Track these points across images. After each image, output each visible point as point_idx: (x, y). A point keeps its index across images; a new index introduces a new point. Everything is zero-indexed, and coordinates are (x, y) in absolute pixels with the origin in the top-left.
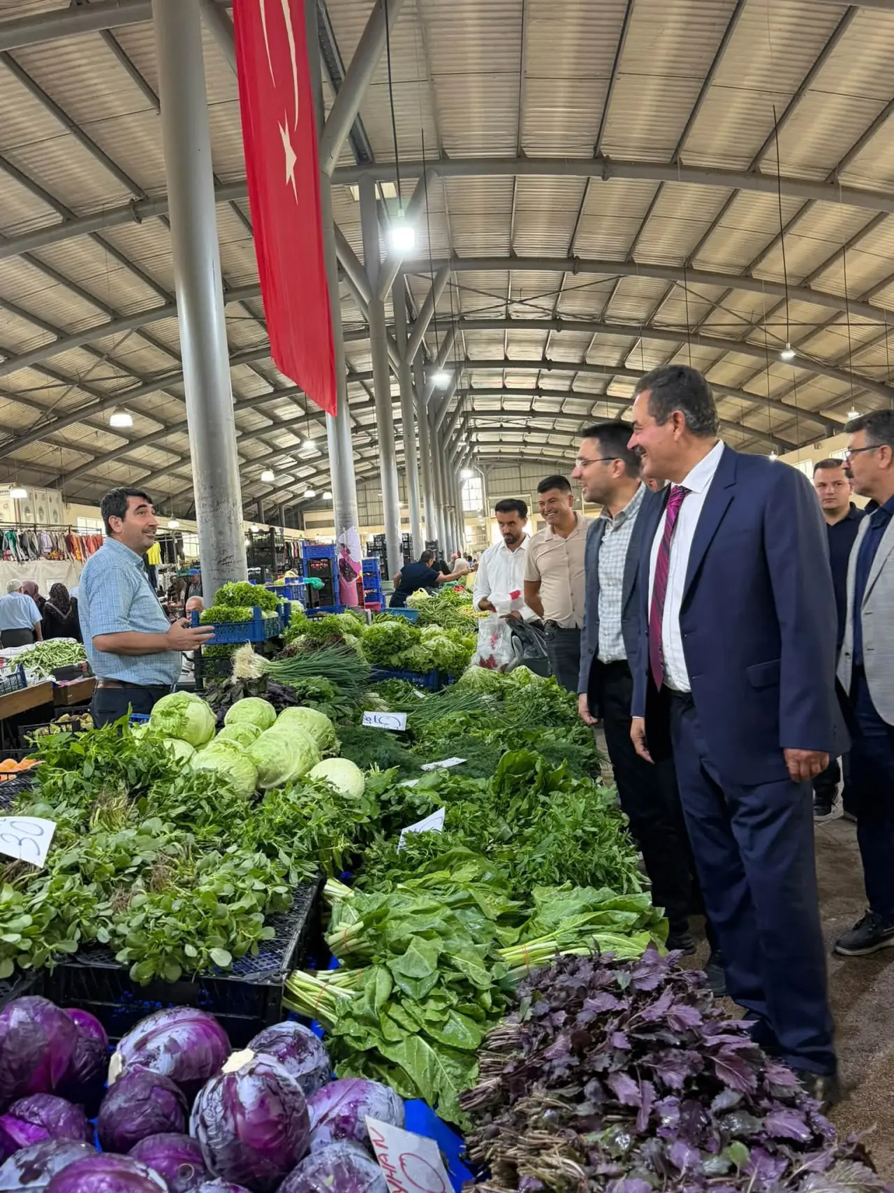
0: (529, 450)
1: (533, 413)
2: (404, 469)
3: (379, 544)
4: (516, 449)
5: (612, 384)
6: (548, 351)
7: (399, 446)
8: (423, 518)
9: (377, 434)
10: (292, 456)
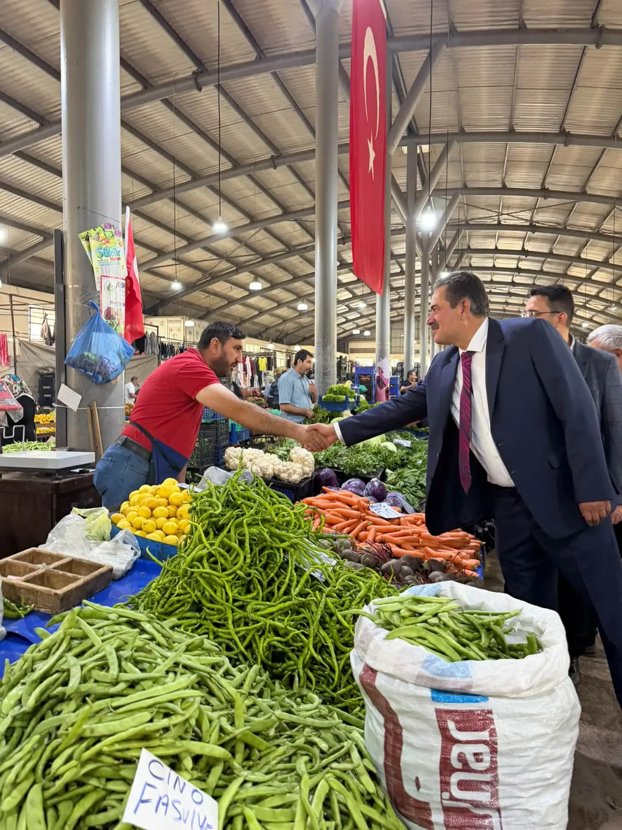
0: (509, 308)
1: (513, 284)
2: (419, 316)
3: (399, 368)
4: (500, 307)
5: (571, 267)
6: (526, 244)
7: (418, 301)
8: (429, 351)
9: (403, 294)
10: (346, 306)
